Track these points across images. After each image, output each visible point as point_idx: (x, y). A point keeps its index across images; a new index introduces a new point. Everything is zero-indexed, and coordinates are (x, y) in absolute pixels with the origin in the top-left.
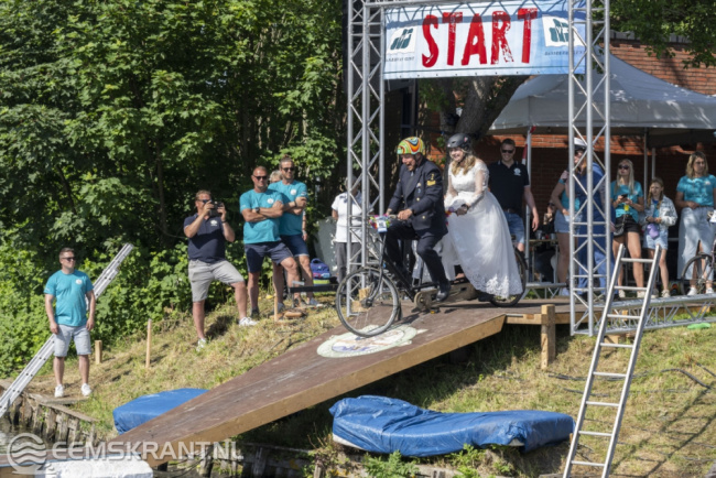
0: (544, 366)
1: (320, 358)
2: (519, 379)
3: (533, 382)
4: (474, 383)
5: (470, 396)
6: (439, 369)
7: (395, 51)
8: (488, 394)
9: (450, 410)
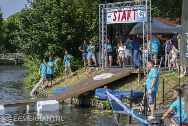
0: (139, 82)
1: (93, 80)
2: (133, 84)
3: (136, 85)
4: (124, 85)
5: (124, 88)
6: (117, 82)
7: (109, 18)
8: (127, 87)
9: (119, 91)
